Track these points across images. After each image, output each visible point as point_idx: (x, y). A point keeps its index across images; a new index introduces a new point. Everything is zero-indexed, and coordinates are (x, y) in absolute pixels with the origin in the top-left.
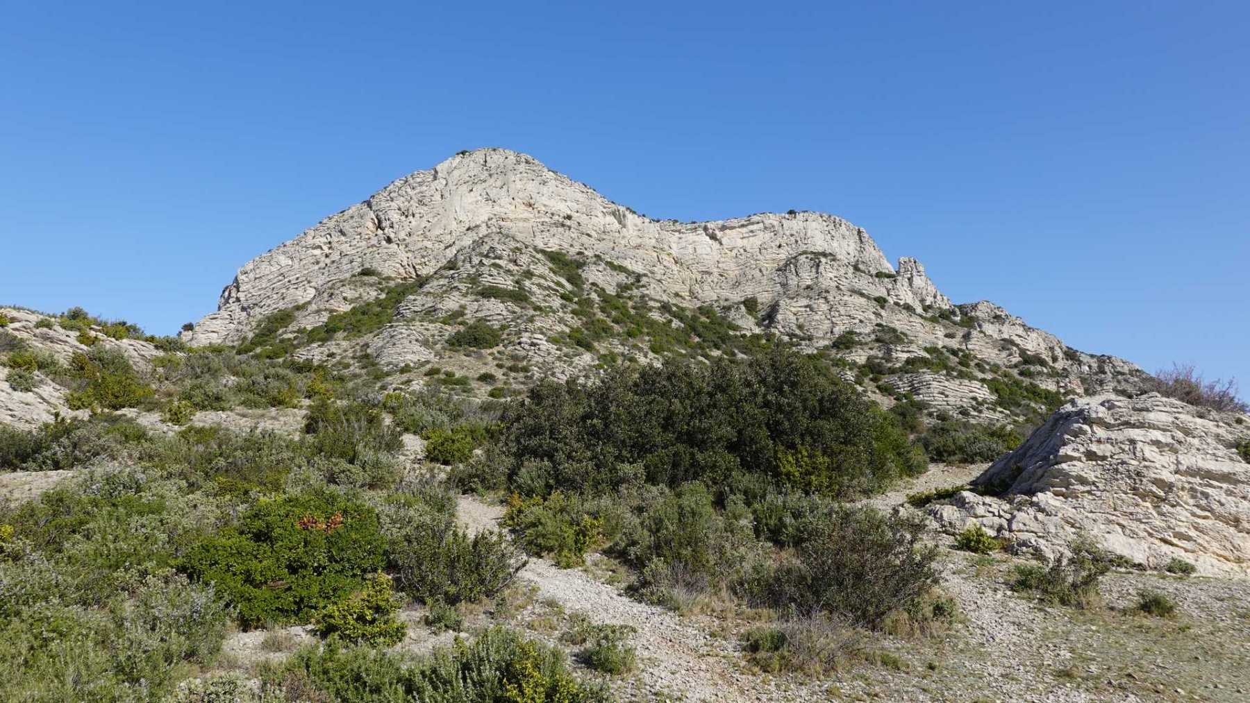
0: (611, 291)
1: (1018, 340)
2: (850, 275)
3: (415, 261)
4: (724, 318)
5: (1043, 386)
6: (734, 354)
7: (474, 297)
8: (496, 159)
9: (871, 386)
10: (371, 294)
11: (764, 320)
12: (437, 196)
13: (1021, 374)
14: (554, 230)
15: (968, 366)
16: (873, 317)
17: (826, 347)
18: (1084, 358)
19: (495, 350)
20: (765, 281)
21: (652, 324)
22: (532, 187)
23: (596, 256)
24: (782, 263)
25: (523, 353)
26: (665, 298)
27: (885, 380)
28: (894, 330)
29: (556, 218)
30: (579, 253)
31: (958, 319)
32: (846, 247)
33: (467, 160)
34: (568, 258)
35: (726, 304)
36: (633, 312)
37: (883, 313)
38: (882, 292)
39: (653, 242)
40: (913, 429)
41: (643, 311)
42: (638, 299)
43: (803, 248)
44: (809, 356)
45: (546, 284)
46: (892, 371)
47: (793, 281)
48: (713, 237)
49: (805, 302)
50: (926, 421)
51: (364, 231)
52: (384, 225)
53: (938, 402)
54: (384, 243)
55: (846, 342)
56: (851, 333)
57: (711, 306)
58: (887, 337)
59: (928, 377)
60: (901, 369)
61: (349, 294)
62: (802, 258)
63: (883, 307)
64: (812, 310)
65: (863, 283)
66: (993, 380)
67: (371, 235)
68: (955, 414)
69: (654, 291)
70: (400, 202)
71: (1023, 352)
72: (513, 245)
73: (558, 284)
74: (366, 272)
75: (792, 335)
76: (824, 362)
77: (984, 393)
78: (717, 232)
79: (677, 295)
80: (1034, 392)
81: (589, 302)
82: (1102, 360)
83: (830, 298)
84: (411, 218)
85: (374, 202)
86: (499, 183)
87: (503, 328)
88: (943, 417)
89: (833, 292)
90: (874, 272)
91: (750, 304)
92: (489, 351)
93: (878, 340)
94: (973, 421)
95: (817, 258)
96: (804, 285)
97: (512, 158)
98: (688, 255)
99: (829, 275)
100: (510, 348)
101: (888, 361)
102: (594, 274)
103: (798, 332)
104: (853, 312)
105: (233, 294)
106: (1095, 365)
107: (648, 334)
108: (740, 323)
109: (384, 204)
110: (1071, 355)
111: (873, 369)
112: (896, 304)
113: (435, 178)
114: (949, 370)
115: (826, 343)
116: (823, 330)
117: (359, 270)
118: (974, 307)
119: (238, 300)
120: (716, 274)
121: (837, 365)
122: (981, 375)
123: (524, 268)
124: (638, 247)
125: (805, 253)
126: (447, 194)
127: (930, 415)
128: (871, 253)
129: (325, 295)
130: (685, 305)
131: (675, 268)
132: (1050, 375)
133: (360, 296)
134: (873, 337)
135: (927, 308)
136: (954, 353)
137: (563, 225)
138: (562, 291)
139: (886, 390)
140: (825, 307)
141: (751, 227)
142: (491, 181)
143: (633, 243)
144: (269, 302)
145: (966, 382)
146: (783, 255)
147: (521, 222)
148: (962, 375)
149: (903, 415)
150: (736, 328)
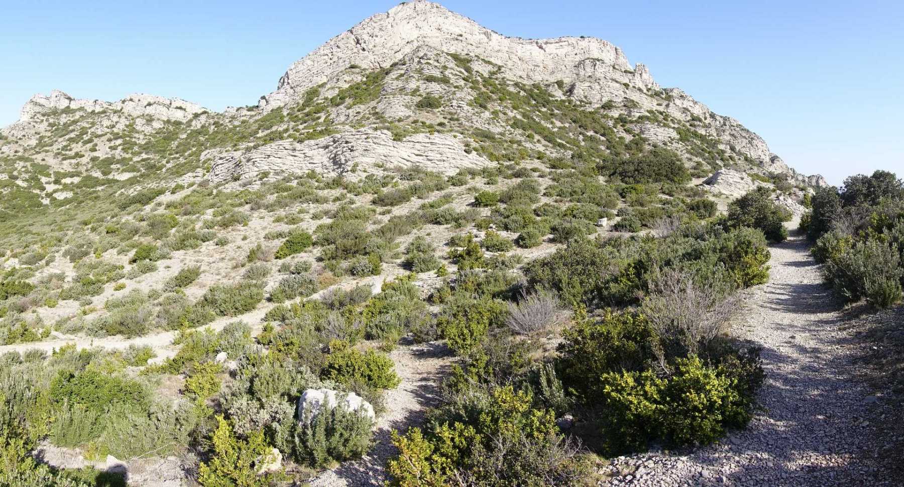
0: (486, 75)
1: (690, 109)
2: (611, 71)
3: (379, 60)
4: (546, 91)
5: (700, 132)
6: (553, 110)
7: (423, 82)
8: (420, 6)
9: (621, 129)
10: (359, 79)
11: (567, 92)
12: (389, 26)
13: (691, 125)
14: (452, 42)
15: (667, 120)
16: (623, 93)
17: (598, 108)
18: (718, 118)
19: (440, 109)
20: (567, 72)
21: (510, 93)
22: (440, 20)
23: (476, 56)
24: (577, 63)
25: (454, 111)
26: (515, 79)
27: (628, 126)
28: (633, 101)
29: (453, 36)
30: (467, 54)
31: (664, 96)
32: (609, 56)
33: (405, 7)
34: (462, 57)
35: (547, 83)
36: (499, 86)
37: (627, 91)
38: (627, 81)
39: (507, 49)
40: (641, 151)
41: (504, 86)
42: (500, 80)
43: (587, 56)
44: (590, 113)
45: (454, 72)
46: (631, 122)
47: (582, 73)
48: (541, 47)
49: (588, 84)
50: (647, 148)
51: (350, 46)
52: (360, 42)
53: (653, 139)
54: (361, 51)
55: (608, 106)
56: (611, 101)
57: (539, 83)
58: (629, 104)
59: (649, 126)
60: (636, 121)
61: (347, 78)
62: (587, 61)
63: (627, 89)
64: (591, 88)
65: (617, 76)
66: (678, 128)
67: (354, 47)
68: (661, 144)
69: (509, 75)
70: (368, 30)
71: (692, 115)
72: (435, 52)
73: (461, 72)
74: (352, 67)
75: (581, 101)
76: (597, 116)
77: (674, 135)
78: (543, 45)
79: (521, 77)
80: (696, 134)
81: (477, 82)
82: (725, 119)
83: (601, 83)
84: (374, 38)
85: (354, 30)
86: (422, 19)
87: (441, 97)
88: (655, 146)
89: (603, 80)
90: (623, 70)
91: (560, 84)
92: (437, 110)
93: (625, 106)
94: (669, 148)
95: (595, 61)
96: (587, 75)
97: (429, 6)
98: (526, 56)
99: (600, 71)
100: (447, 108)
101: (629, 117)
102: (476, 66)
103: (584, 99)
104: (612, 91)
105: (286, 80)
106: (722, 122)
107: (509, 99)
108: (554, 93)
109: (360, 31)
110: (713, 116)
111: (622, 120)
112: (634, 87)
113: (388, 17)
114: (659, 122)
115: (599, 106)
116: (597, 99)
117: (349, 65)
118: (672, 90)
119: (288, 83)
120: (542, 67)
121: (604, 117)
122: (673, 125)
123: (443, 64)
124: (498, 51)
125: (588, 59)
126: (394, 25)
127: (649, 144)
128: (622, 60)
129: (335, 80)
130: (525, 82)
131: (519, 62)
132: (703, 127)
133: (353, 80)
134: (623, 104)
135: (648, 90)
136: (661, 113)
137: (457, 39)
138: (463, 76)
139: (628, 131)
140: (598, 87)
141: (561, 44)
142: (418, 18)
143: (496, 49)
144: (304, 84)
145: (667, 129)
146: (578, 58)
147: (435, 38)
148: (665, 125)
149: (637, 144)
150: (553, 96)
